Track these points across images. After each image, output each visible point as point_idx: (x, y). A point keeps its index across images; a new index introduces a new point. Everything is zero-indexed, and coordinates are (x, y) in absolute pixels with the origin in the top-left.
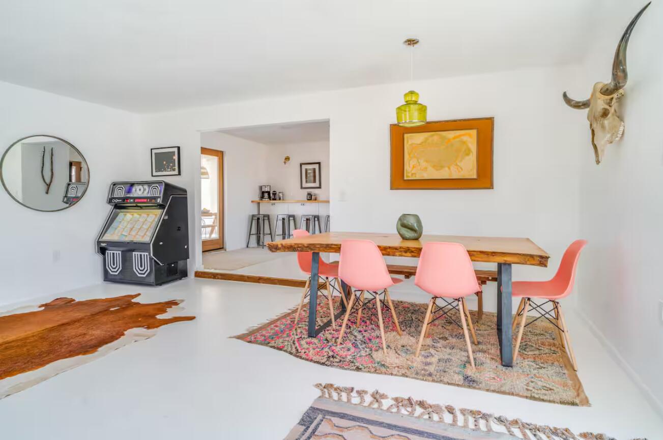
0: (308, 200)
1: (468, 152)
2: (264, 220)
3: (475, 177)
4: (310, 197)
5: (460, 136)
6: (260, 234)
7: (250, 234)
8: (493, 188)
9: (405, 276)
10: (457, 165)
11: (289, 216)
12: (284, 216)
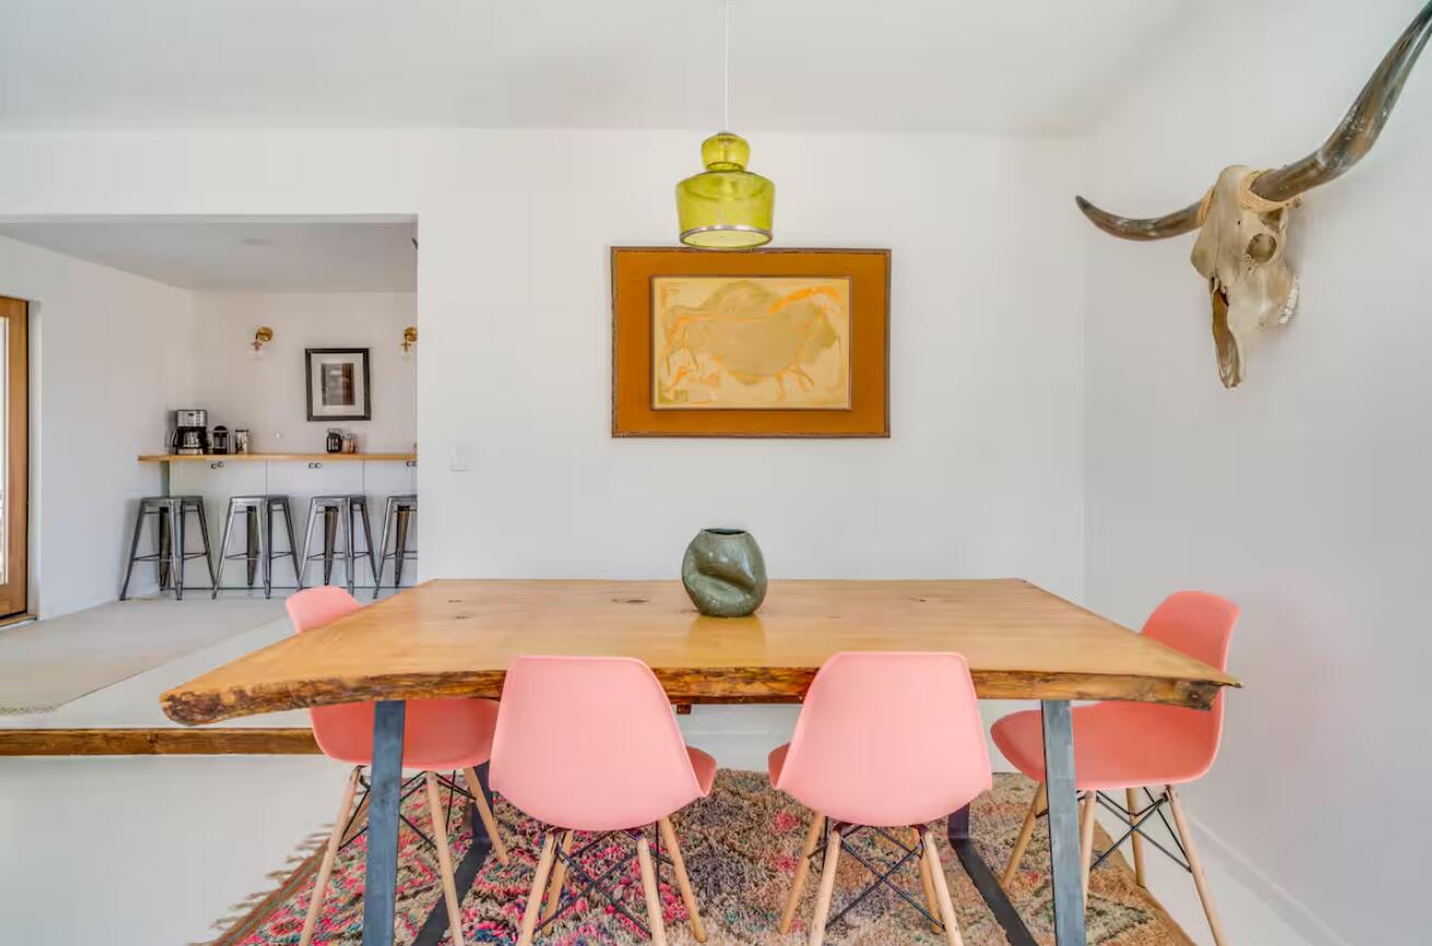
0: (331, 451)
1: (829, 338)
2: (183, 514)
3: (845, 404)
4: (336, 445)
5: (807, 293)
6: (169, 554)
7: (133, 559)
8: (889, 437)
9: (679, 707)
10: (800, 373)
11: (271, 501)
12: (251, 502)
